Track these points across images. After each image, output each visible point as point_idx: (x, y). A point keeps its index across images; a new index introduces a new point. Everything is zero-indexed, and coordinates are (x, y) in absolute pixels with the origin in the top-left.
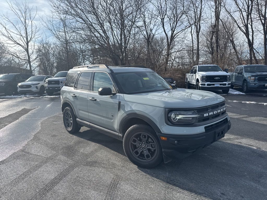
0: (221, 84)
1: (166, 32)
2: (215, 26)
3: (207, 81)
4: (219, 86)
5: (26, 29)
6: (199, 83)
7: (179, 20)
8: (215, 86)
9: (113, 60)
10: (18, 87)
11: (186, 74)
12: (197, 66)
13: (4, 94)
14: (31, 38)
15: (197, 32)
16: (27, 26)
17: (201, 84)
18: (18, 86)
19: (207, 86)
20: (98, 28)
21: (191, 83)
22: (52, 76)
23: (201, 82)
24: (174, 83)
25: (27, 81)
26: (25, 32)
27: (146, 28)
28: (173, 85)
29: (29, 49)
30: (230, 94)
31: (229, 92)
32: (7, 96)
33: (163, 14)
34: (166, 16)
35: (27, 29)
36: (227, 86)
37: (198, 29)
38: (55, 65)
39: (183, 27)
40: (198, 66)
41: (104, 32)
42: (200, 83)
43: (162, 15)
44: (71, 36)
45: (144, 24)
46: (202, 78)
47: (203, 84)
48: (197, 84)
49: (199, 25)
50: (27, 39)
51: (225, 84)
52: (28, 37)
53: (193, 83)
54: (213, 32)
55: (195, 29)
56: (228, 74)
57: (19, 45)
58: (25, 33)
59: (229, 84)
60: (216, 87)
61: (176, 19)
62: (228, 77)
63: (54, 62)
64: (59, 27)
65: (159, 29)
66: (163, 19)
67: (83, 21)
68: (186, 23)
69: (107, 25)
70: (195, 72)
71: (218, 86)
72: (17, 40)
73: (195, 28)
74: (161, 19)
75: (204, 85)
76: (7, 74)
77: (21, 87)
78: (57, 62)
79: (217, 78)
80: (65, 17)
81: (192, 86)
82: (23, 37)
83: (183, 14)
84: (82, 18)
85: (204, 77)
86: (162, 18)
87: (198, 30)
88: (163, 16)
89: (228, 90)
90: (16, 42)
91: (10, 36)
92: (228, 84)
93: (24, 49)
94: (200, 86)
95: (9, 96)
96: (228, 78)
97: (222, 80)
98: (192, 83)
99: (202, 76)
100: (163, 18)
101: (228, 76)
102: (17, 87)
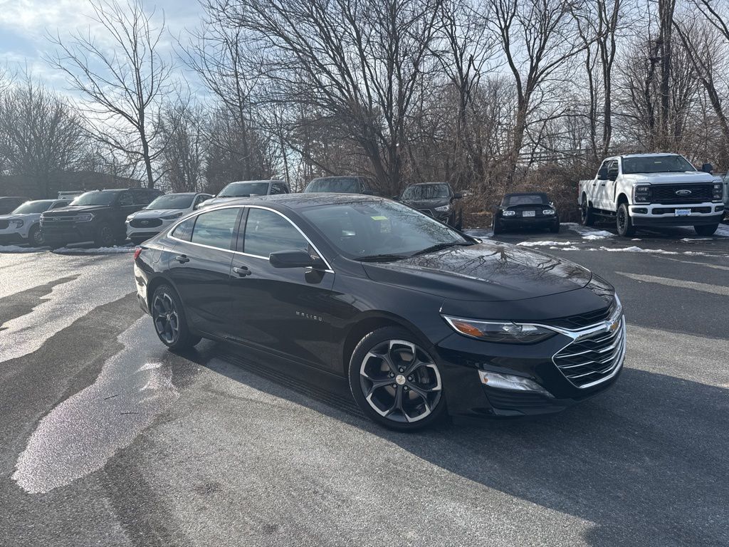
0: (694, 210)
1: (515, 65)
2: (659, 42)
3: (651, 200)
4: (689, 215)
5: (137, 70)
6: (627, 205)
7: (552, 29)
8: (677, 215)
9: (366, 148)
10: (129, 226)
11: (581, 182)
12: (619, 159)
13: (93, 242)
14: (151, 95)
15: (605, 62)
16: (140, 62)
17: (634, 210)
18: (127, 221)
19: (653, 213)
20: (326, 60)
21: (596, 206)
22: (214, 196)
23: (635, 203)
24: (551, 208)
25: (148, 208)
26: (135, 77)
27: (458, 56)
28: (548, 213)
29: (145, 125)
30: (721, 236)
31: (716, 233)
32: (102, 249)
33: (508, 13)
34: (515, 21)
35: (140, 71)
36: (713, 213)
37: (606, 54)
38: (203, 165)
39: (566, 47)
40: (622, 158)
41: (344, 71)
42: (630, 208)
43: (504, 18)
44: (252, 86)
45: (452, 45)
46: (637, 191)
47: (640, 209)
48: (622, 209)
49: (613, 41)
50: (140, 97)
51: (708, 209)
52: (144, 91)
53: (605, 208)
54: (654, 61)
55: (600, 52)
56: (716, 179)
57: (120, 115)
58: (136, 81)
59: (718, 209)
60: (679, 217)
61: (545, 27)
62: (716, 187)
63: (200, 158)
64: (221, 62)
65: (492, 57)
66: (507, 28)
67: (285, 44)
68: (573, 38)
69: (351, 53)
70: (613, 176)
71: (685, 214)
72: (115, 100)
73: (600, 49)
74: (501, 28)
75: (645, 211)
76: (97, 191)
77: (136, 223)
78: (207, 158)
79: (682, 191)
80: (237, 35)
81: (601, 214)
82: (130, 91)
83: (564, 10)
84: (282, 36)
85: (642, 189)
86: (503, 27)
87: (607, 57)
88: (505, 22)
89: (716, 227)
90: (111, 106)
91: (97, 90)
92: (717, 207)
93: (132, 124)
94: (631, 214)
95: (106, 249)
96: (717, 189)
97: (699, 196)
98: (601, 207)
99: (639, 187)
100: (507, 24)
101: (717, 184)
102: (126, 225)
